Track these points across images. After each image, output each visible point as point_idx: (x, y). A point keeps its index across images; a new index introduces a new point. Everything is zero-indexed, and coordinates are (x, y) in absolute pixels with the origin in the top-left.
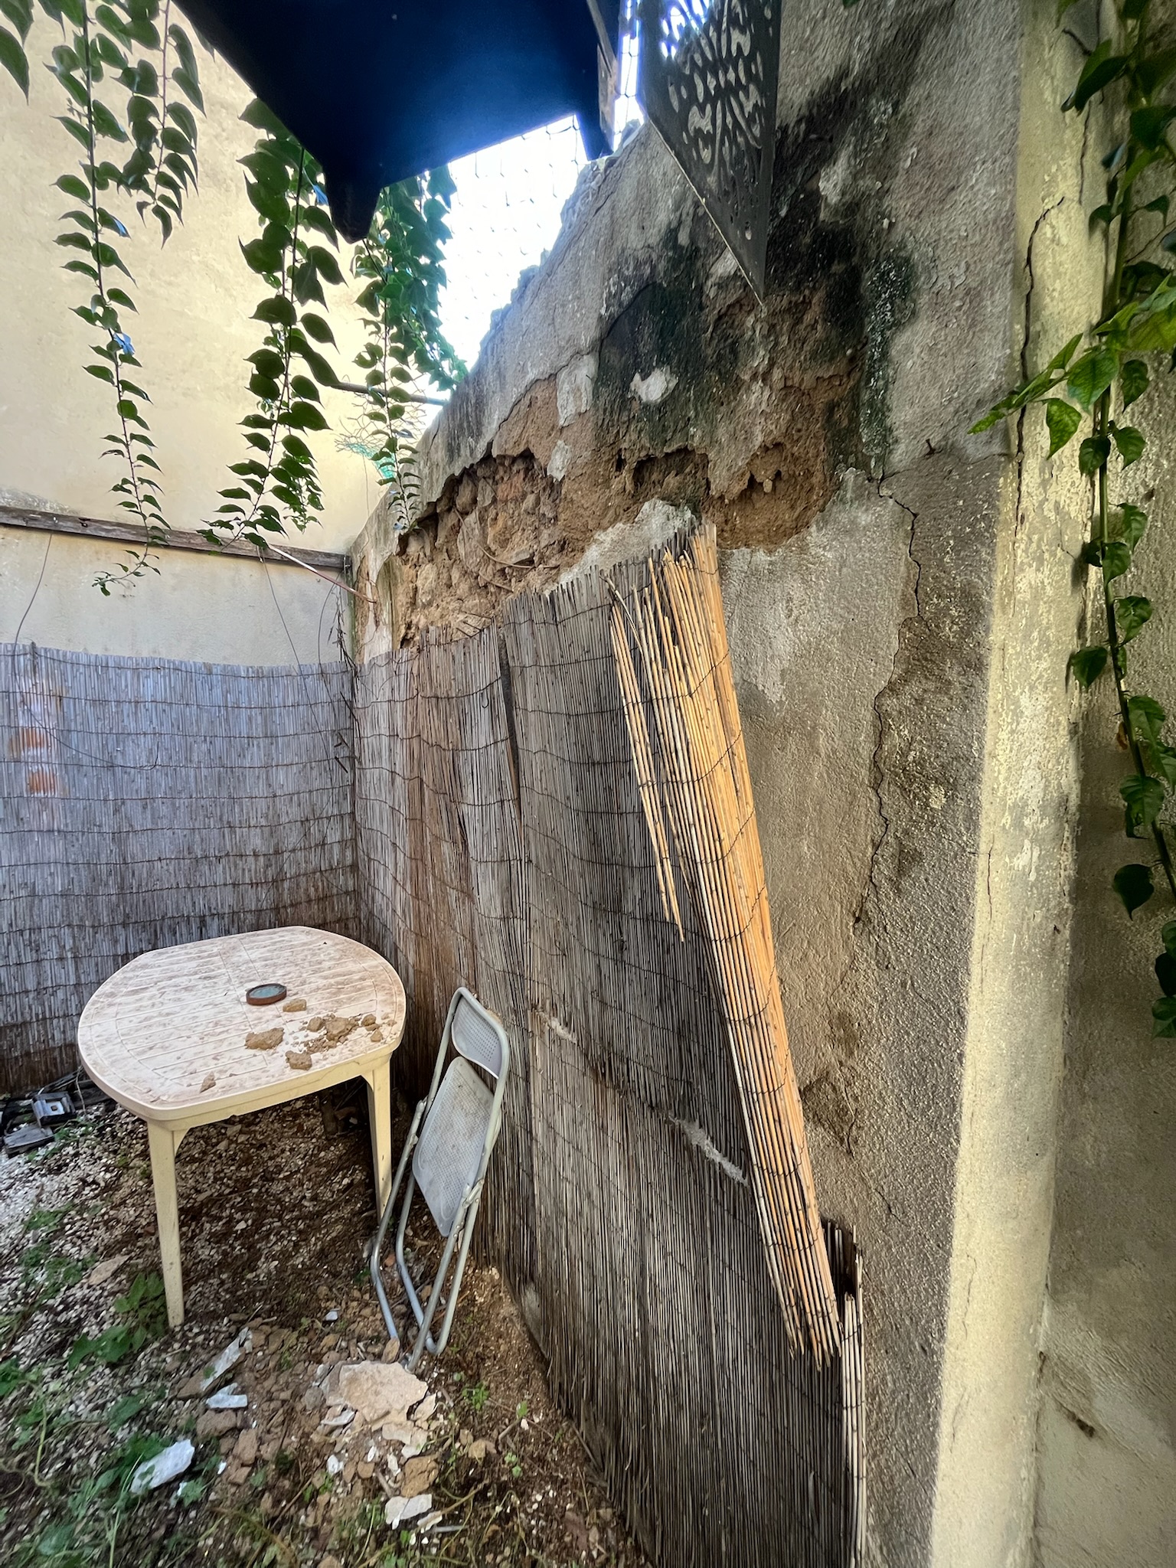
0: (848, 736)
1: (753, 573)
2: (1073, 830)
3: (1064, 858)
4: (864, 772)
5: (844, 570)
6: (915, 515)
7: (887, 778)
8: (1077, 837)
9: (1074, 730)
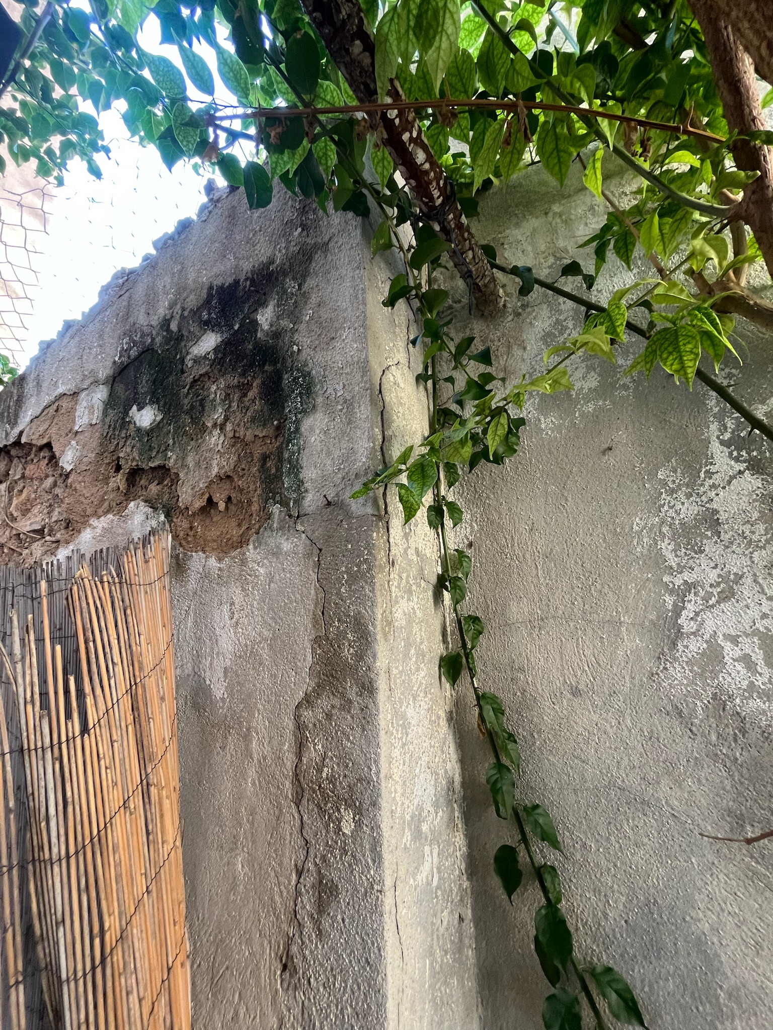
0: (275, 743)
1: (206, 575)
3: (458, 839)
4: (288, 784)
5: (272, 585)
6: (320, 550)
7: (306, 796)
9: (450, 718)
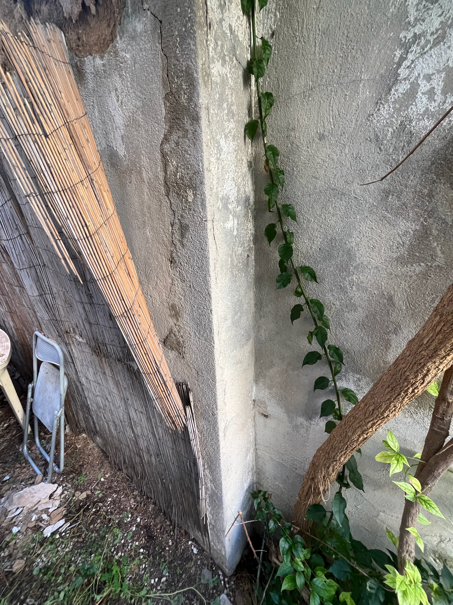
2: (252, 212)
3: (249, 225)
4: (162, 188)
6: (161, 22)
8: (254, 216)
9: (250, 165)
